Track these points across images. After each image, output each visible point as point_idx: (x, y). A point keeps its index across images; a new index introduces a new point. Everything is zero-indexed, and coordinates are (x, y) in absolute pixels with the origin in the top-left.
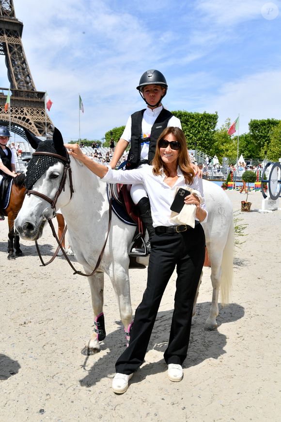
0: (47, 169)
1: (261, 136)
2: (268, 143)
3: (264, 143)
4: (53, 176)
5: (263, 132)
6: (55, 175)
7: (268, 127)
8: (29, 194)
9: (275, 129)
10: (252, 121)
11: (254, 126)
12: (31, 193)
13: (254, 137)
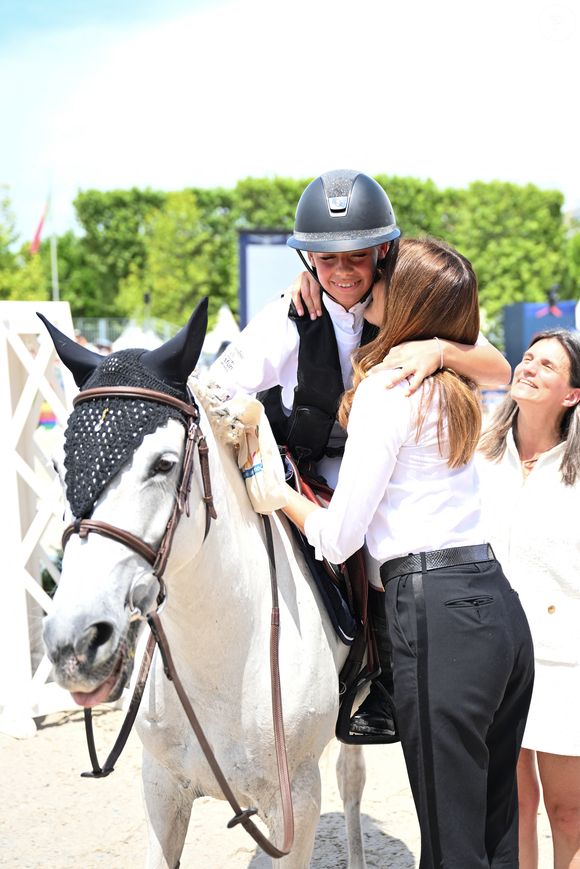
0: (138, 443)
1: (116, 243)
2: (141, 266)
3: (127, 264)
4: (159, 466)
5: (123, 227)
6: (167, 463)
7: (135, 213)
8: (83, 532)
9: (155, 221)
10: (81, 195)
11: (91, 209)
12: (90, 530)
13: (92, 243)
